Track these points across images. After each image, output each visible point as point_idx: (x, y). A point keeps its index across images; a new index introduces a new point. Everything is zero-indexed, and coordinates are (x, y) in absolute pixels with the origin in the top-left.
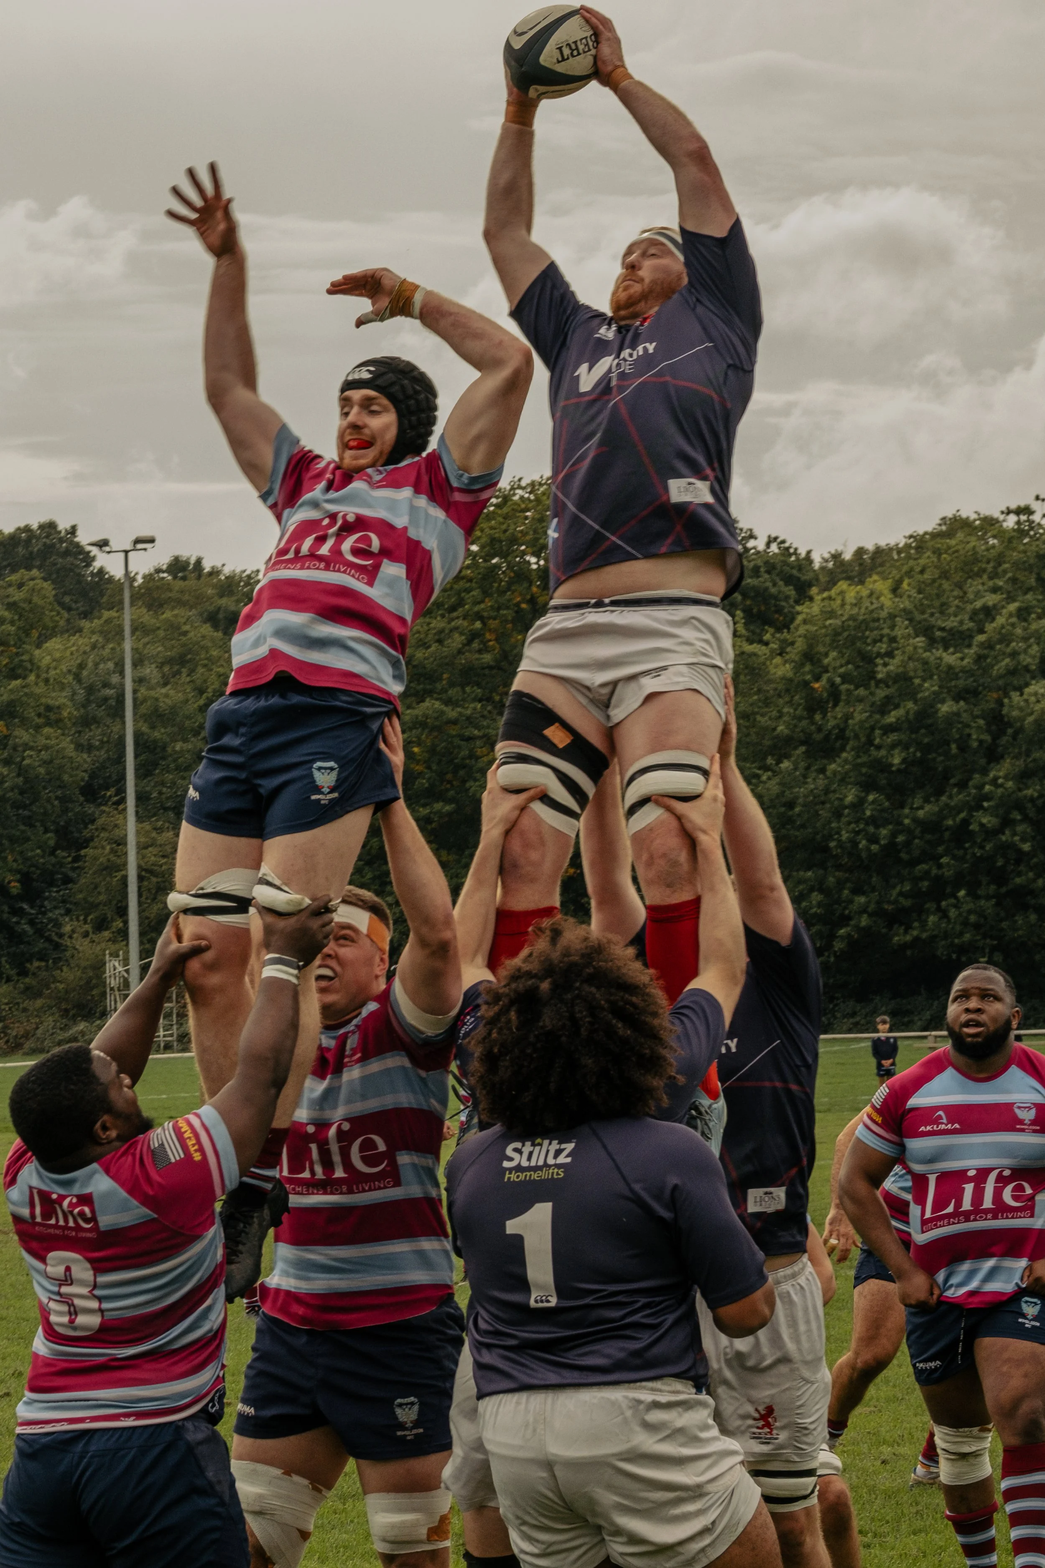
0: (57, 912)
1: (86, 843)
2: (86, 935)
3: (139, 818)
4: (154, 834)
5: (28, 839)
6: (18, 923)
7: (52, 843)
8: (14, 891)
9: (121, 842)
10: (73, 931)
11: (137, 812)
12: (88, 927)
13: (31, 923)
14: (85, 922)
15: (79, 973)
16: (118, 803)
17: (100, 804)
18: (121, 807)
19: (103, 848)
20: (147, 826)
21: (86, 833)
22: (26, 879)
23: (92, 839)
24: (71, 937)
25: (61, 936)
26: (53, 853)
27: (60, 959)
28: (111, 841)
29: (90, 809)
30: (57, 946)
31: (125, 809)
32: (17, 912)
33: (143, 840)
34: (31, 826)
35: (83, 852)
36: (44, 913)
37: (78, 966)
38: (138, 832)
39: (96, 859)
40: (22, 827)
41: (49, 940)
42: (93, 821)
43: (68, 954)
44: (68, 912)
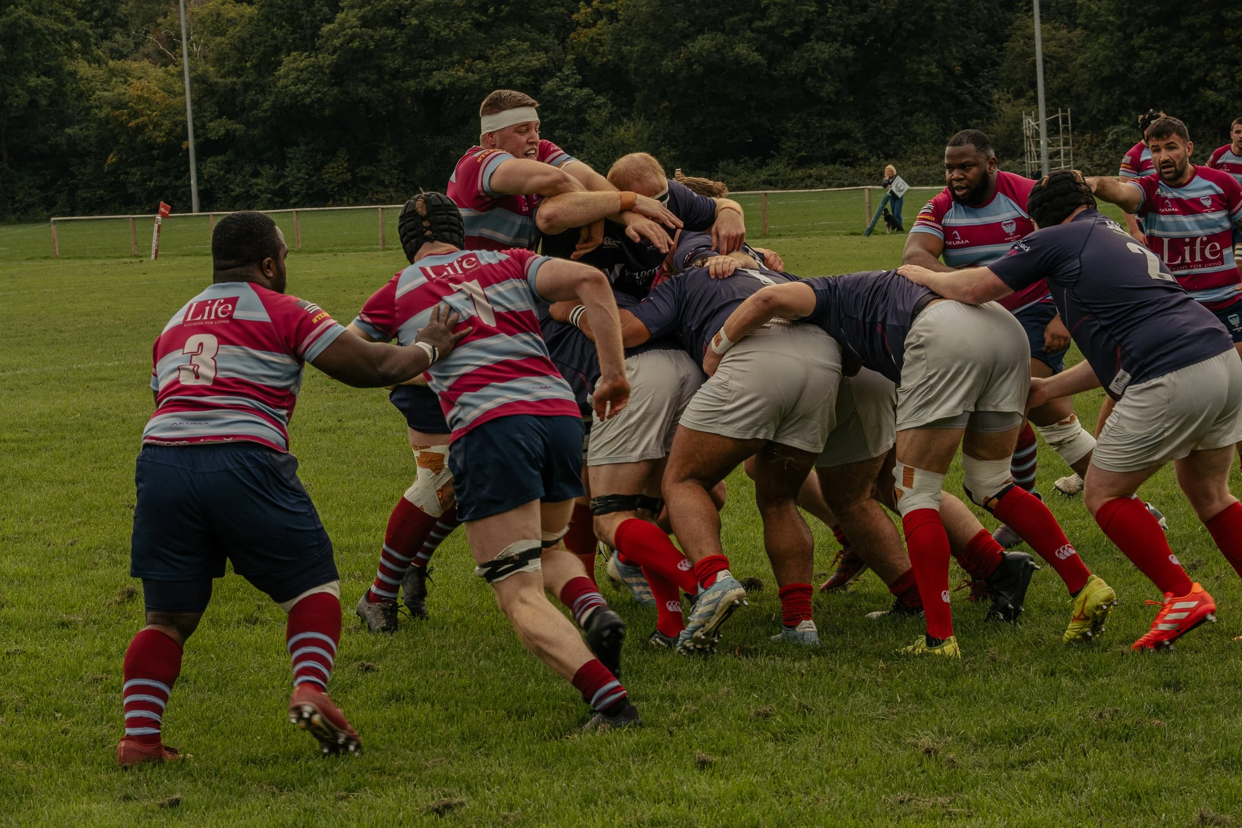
0: (988, 86)
1: (1007, 38)
2: (1009, 101)
3: (1043, 21)
4: (1054, 32)
5: (967, 37)
6: (961, 94)
7: (982, 40)
8: (958, 73)
9: (1031, 37)
10: (1000, 99)
11: (1041, 17)
12: (1010, 96)
13: (971, 93)
14: (1008, 93)
15: (1004, 128)
16: (1027, 11)
17: (1016, 12)
18: (1030, 14)
19: (1018, 41)
20: (1048, 26)
21: (1007, 32)
22: (965, 64)
23: (1010, 36)
24: (998, 103)
25: (991, 102)
26: (983, 46)
27: (991, 118)
28: (1024, 37)
29: (1009, 15)
30: (989, 109)
31: (1033, 15)
32: (963, 86)
33: (1046, 35)
34: (969, 28)
35: (1005, 45)
36: (979, 87)
37: (1004, 122)
38: (1042, 31)
39: (1013, 49)
40: (962, 29)
41: (983, 105)
42: (1011, 24)
43: (997, 114)
44: (996, 86)
